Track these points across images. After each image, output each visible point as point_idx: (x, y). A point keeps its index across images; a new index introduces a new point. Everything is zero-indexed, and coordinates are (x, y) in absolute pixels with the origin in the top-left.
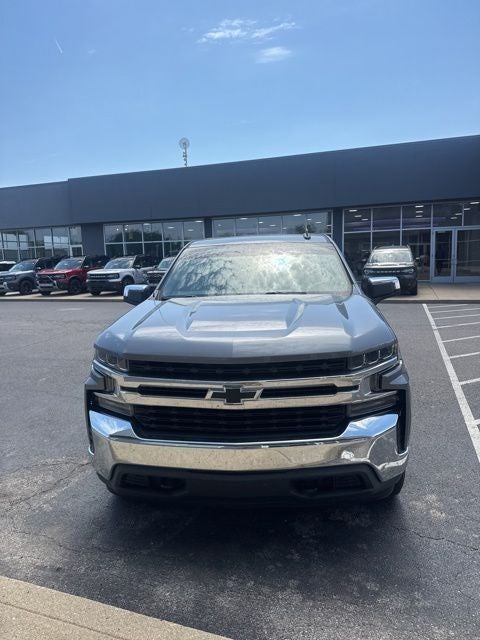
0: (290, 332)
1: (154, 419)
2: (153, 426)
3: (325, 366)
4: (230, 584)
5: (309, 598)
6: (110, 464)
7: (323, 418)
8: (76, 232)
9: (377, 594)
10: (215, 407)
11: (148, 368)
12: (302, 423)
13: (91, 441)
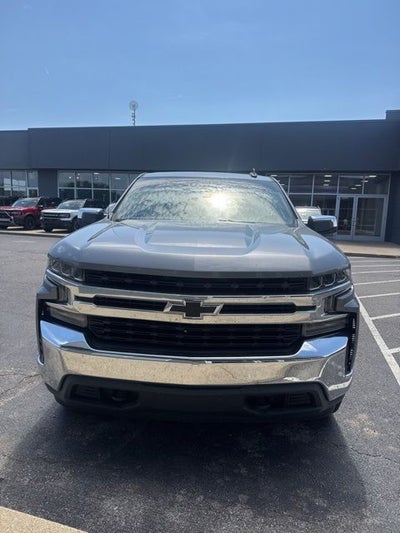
0: (251, 250)
1: (109, 330)
2: (107, 337)
3: (285, 285)
4: (180, 498)
5: (260, 514)
6: (60, 374)
7: (280, 337)
8: (33, 176)
9: (326, 511)
10: (173, 321)
11: (105, 278)
12: (259, 341)
13: (41, 352)
